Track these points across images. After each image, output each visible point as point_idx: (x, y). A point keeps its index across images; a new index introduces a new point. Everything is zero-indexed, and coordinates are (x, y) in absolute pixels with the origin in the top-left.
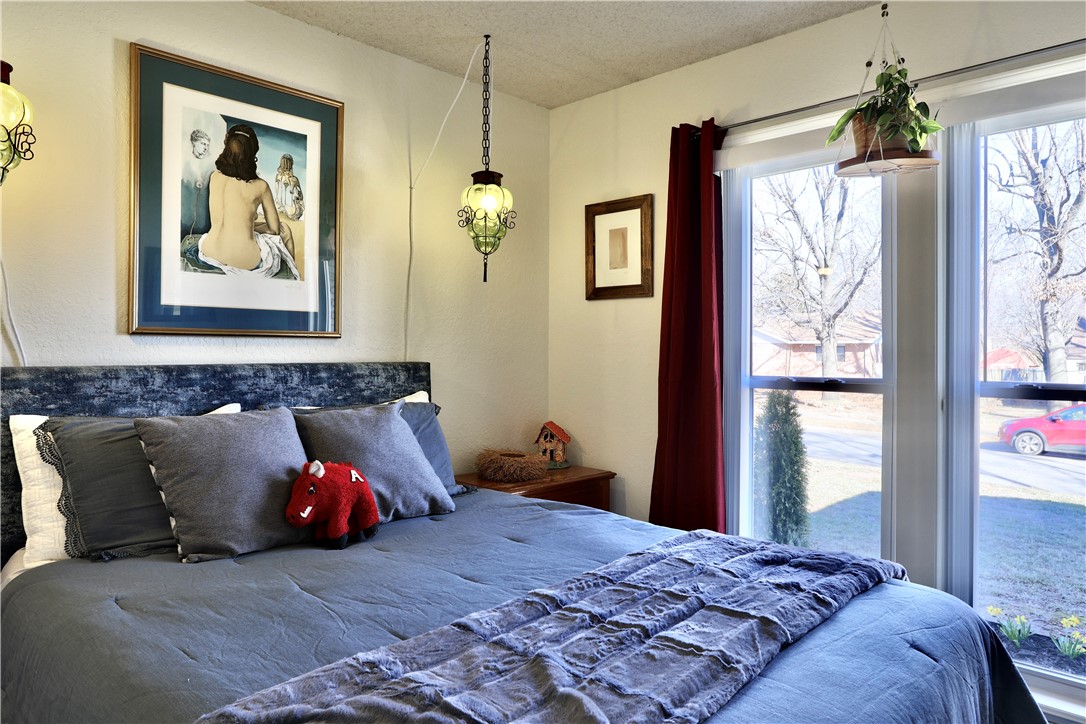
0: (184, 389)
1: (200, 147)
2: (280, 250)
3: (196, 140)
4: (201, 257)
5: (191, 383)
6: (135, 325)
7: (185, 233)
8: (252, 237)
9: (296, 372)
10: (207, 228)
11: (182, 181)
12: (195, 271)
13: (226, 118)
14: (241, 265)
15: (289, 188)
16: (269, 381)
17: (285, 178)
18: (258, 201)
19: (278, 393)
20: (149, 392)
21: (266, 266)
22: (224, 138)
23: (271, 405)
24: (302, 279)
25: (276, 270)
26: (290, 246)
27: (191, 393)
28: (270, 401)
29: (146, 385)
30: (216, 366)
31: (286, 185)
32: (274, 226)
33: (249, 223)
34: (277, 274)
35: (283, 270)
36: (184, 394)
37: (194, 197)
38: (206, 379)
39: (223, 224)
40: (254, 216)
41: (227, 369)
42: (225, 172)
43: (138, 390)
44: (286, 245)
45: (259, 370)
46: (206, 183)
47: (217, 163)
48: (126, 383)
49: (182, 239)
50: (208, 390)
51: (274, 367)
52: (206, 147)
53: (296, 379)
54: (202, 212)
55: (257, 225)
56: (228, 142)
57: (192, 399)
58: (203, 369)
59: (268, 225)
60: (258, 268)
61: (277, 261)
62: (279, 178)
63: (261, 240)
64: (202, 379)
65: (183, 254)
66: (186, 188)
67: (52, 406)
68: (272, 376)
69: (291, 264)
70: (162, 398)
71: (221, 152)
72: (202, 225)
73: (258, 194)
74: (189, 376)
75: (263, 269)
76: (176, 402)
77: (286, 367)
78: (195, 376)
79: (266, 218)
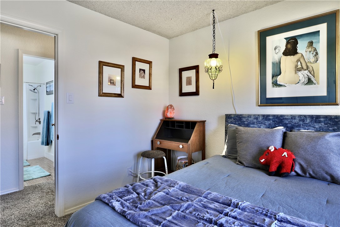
0: (267, 121)
1: (277, 50)
2: (308, 75)
3: (276, 49)
4: (278, 83)
5: (269, 120)
6: (259, 104)
7: (273, 77)
8: (296, 73)
9: (309, 118)
10: (280, 74)
11: (272, 62)
12: (276, 87)
13: (285, 39)
14: (291, 83)
15: (311, 52)
16: (297, 121)
17: (310, 49)
18: (298, 60)
19: (300, 125)
20: (258, 121)
21: (301, 82)
22: (285, 45)
23: (297, 128)
24: (318, 83)
25: (306, 83)
26: (312, 73)
27: (269, 122)
28: (297, 127)
29: (257, 119)
30: (278, 115)
31: (310, 52)
32: (305, 67)
33: (295, 69)
34: (306, 84)
35: (310, 82)
36: (267, 123)
37: (276, 66)
38: (274, 119)
39: (285, 71)
40: (297, 66)
41: (282, 116)
42: (286, 55)
43: (255, 121)
44: (310, 73)
45: (293, 117)
46: (279, 60)
47: (283, 53)
48: (252, 119)
49: (272, 78)
50: (274, 122)
51: (300, 116)
52: (279, 50)
53: (308, 121)
54: (279, 70)
55: (298, 69)
56: (286, 46)
57: (270, 124)
58: (274, 116)
59: (302, 68)
60: (298, 83)
61: (307, 79)
62: (307, 50)
63: (300, 73)
64: (273, 119)
65: (273, 83)
66: (273, 64)
67: (237, 123)
68: (298, 119)
69: (313, 79)
70: (261, 123)
71: (284, 49)
72: (278, 73)
73: (298, 58)
74: (269, 118)
75: (301, 83)
76: (265, 125)
77: (305, 116)
78: (271, 118)
79: (301, 65)
